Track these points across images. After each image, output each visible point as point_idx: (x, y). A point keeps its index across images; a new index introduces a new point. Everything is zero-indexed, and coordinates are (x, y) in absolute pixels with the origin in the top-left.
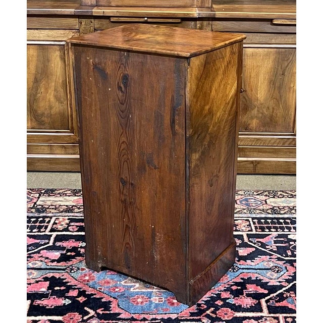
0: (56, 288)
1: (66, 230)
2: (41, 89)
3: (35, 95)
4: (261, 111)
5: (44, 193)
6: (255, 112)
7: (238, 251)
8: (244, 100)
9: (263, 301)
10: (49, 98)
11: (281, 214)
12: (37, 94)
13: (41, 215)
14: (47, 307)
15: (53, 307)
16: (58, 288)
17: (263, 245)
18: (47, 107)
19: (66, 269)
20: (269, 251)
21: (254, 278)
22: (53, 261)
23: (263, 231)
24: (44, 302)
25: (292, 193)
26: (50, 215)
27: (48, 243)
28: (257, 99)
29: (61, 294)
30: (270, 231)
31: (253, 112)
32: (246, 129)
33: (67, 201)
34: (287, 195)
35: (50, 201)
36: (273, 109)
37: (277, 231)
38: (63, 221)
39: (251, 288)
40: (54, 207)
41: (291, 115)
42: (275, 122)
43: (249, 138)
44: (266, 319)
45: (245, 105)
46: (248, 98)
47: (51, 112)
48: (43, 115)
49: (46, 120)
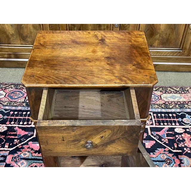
3: (21, 25)
4: (162, 36)
6: (158, 36)
7: (145, 143)
8: (152, 29)
10: (30, 27)
11: (170, 109)
13: (29, 109)
17: (160, 138)
18: (29, 32)
20: (163, 143)
22: (36, 152)
23: (160, 125)
25: (176, 89)
27: (33, 135)
28: (160, 29)
30: (164, 125)
31: (156, 36)
32: (151, 46)
34: (173, 90)
36: (169, 34)
37: (168, 125)
41: (180, 38)
42: (169, 42)
43: (152, 51)
45: (152, 32)
46: (154, 28)
47: (31, 35)
48: (27, 36)
49: (29, 39)
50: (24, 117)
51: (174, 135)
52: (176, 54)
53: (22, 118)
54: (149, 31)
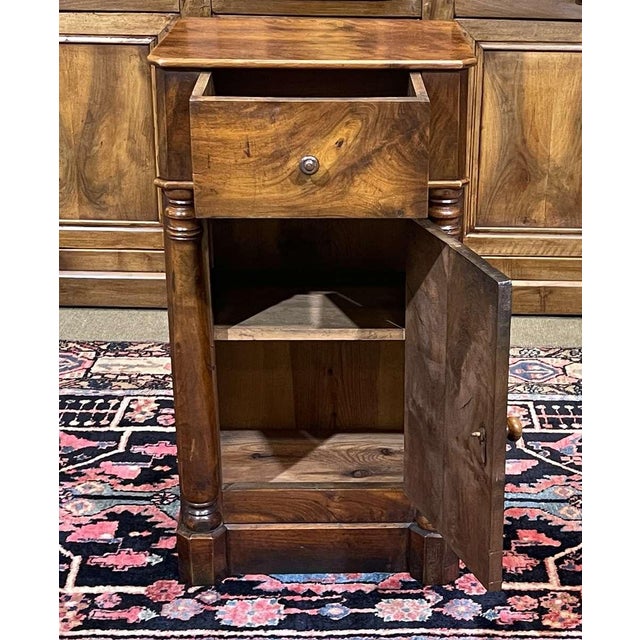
0: (132, 534)
1: (153, 422)
2: (100, 137)
3: (88, 149)
4: (556, 184)
5: (106, 351)
6: (544, 184)
8: (521, 160)
9: (550, 562)
10: (117, 156)
12: (91, 145)
13: (102, 393)
14: (115, 570)
15: (126, 569)
16: (137, 534)
17: (555, 455)
18: (113, 174)
19: (152, 497)
20: (566, 465)
21: (533, 518)
22: (125, 482)
23: (556, 427)
24: (108, 560)
26: (119, 393)
27: (116, 448)
28: (549, 159)
29: (143, 545)
30: (571, 428)
31: (540, 184)
32: (524, 222)
33: (154, 366)
35: (119, 365)
38: (146, 406)
39: (527, 537)
40: (127, 378)
43: (531, 240)
44: (555, 596)
45: (524, 170)
46: (530, 155)
47: (120, 183)
48: (104, 190)
49: (110, 200)
50: (84, 411)
53: (78, 412)
54: (514, 166)
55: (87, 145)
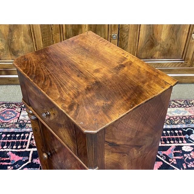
2: (14, 36)
3: (11, 40)
4: (163, 47)
5: (24, 108)
6: (158, 47)
8: (152, 40)
10: (21, 42)
11: (175, 124)
13: (23, 130)
17: (167, 159)
18: (20, 47)
20: (171, 164)
23: (166, 143)
25: (180, 102)
26: (28, 130)
27: (28, 160)
28: (161, 39)
30: (170, 143)
34: (177, 104)
36: (171, 45)
37: (174, 143)
41: (182, 48)
42: (171, 53)
43: (153, 63)
45: (152, 43)
46: (155, 38)
47: (23, 50)
48: (18, 51)
49: (20, 54)
50: (18, 140)
51: (182, 155)
52: (178, 65)
53: (15, 141)
54: (149, 42)
55: (10, 38)
